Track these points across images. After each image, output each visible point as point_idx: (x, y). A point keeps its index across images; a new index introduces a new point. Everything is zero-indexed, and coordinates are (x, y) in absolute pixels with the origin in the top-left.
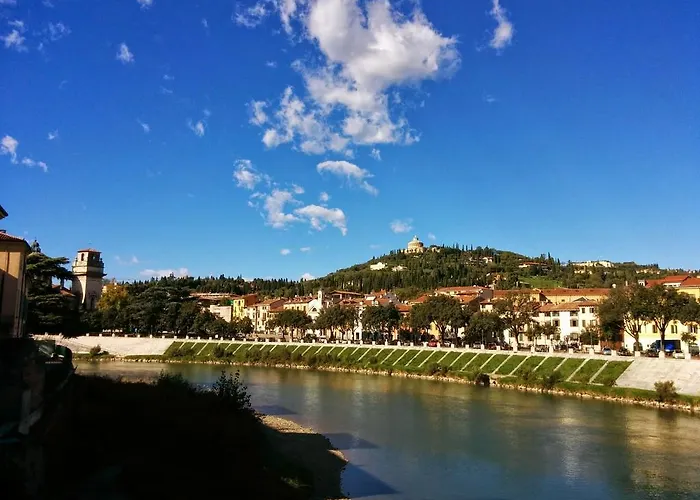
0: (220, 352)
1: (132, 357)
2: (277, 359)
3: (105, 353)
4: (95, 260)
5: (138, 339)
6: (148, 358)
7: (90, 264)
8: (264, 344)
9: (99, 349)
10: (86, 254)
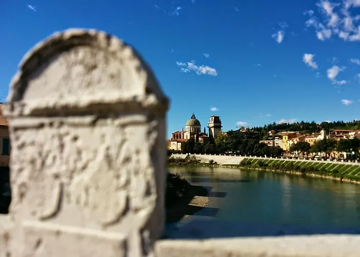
0: (261, 164)
1: (225, 165)
2: (288, 169)
3: (216, 163)
4: (217, 120)
5: (230, 157)
6: (232, 165)
7: (215, 122)
8: (286, 160)
9: (213, 161)
10: (213, 118)
